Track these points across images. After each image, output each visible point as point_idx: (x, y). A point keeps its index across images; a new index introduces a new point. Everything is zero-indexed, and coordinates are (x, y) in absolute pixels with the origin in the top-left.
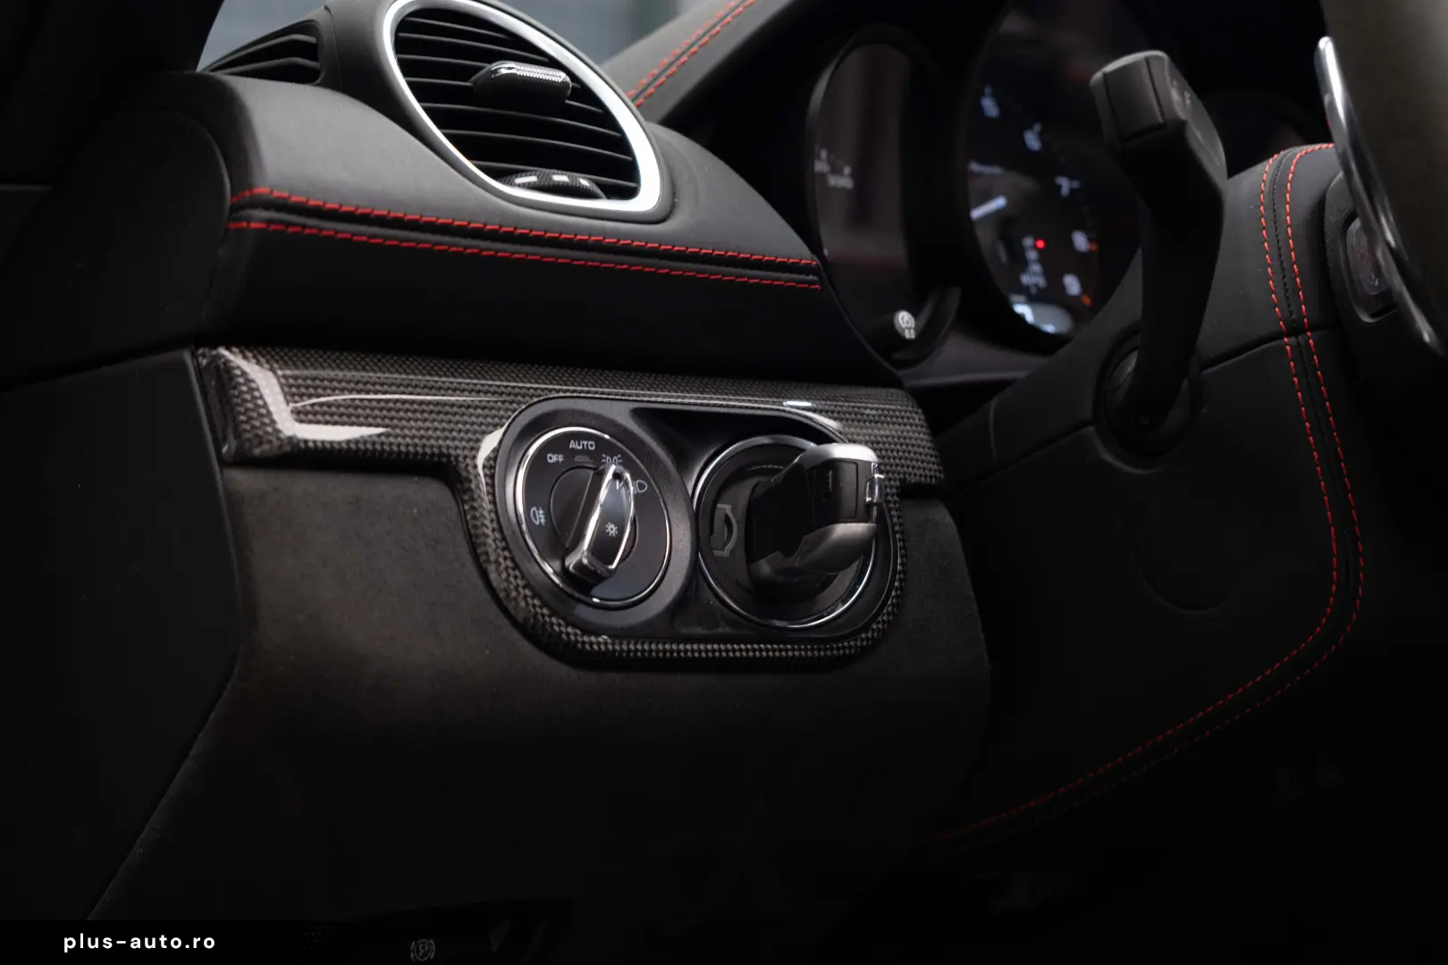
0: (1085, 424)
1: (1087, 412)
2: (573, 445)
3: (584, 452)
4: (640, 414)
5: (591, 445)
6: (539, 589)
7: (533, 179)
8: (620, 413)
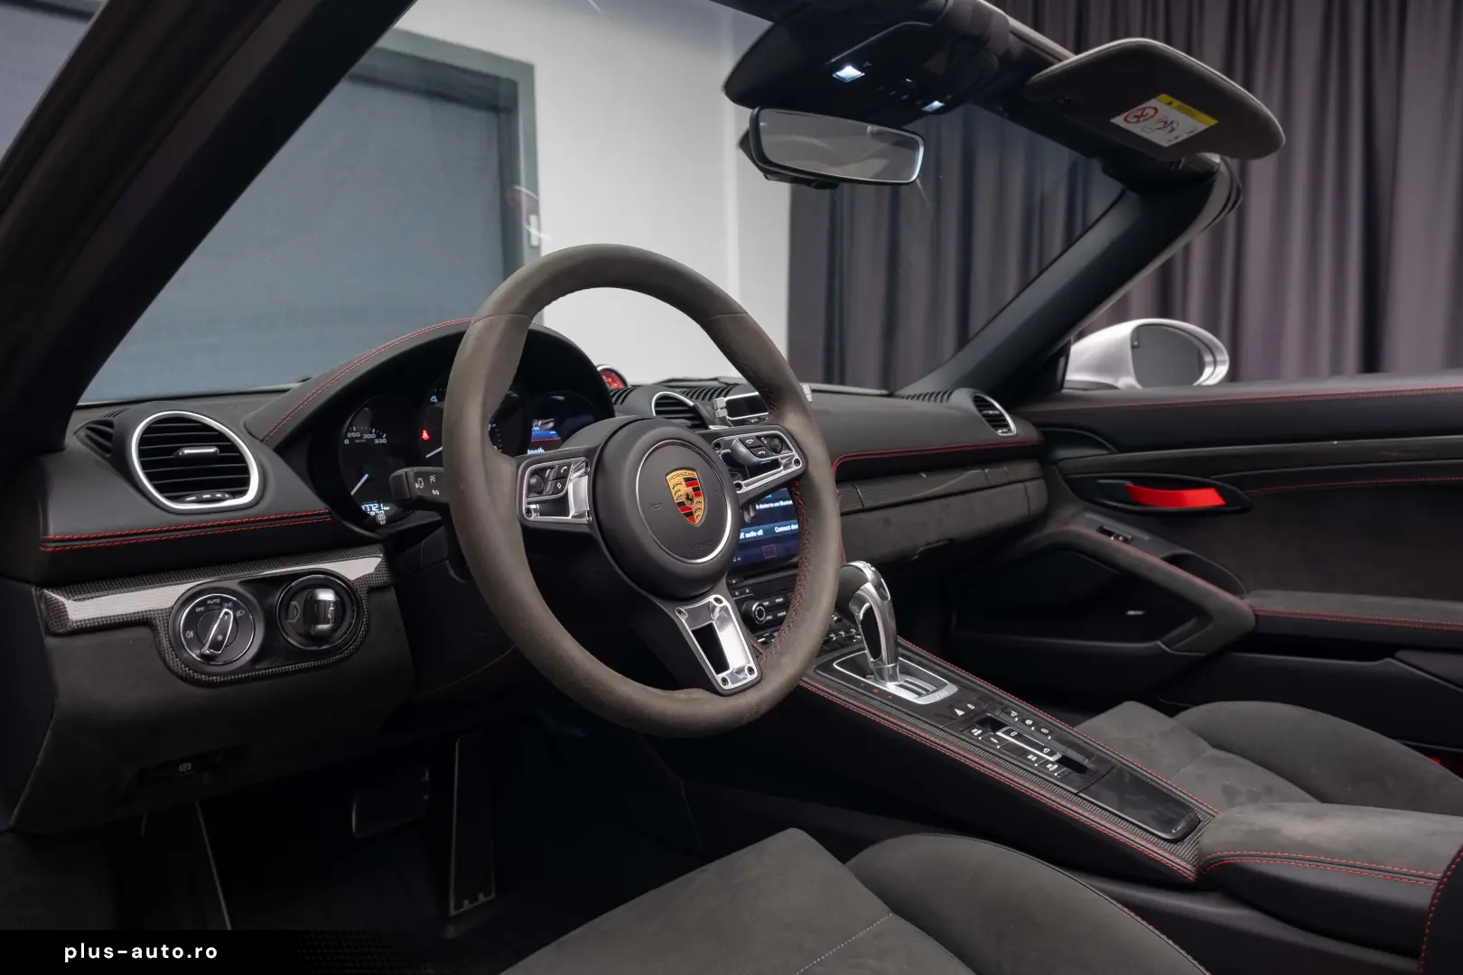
0: (445, 560)
1: (446, 556)
2: (209, 602)
3: (215, 604)
4: (242, 583)
5: (218, 601)
6: (189, 663)
7: (194, 498)
8: (233, 585)
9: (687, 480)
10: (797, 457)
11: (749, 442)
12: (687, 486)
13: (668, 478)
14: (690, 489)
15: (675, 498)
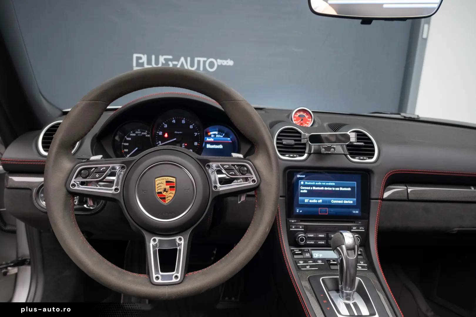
9: (168, 182)
10: (255, 178)
11: (226, 167)
12: (167, 185)
13: (156, 179)
14: (168, 186)
15: (156, 189)
